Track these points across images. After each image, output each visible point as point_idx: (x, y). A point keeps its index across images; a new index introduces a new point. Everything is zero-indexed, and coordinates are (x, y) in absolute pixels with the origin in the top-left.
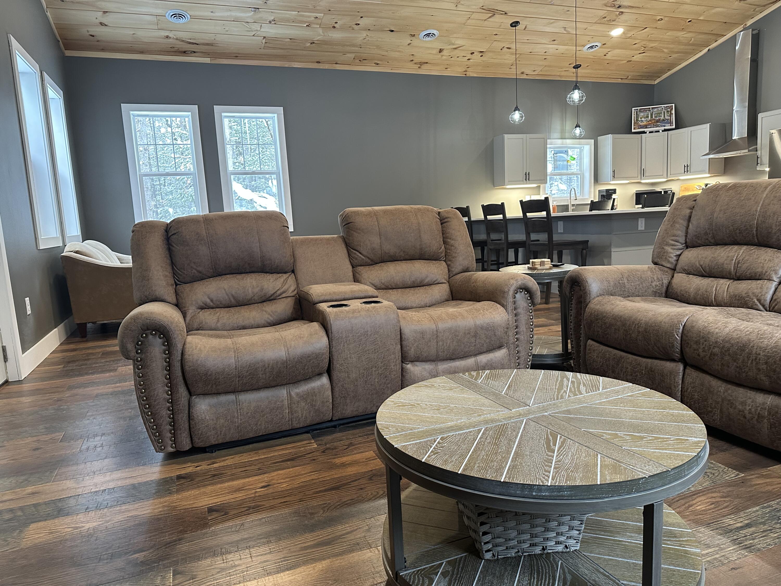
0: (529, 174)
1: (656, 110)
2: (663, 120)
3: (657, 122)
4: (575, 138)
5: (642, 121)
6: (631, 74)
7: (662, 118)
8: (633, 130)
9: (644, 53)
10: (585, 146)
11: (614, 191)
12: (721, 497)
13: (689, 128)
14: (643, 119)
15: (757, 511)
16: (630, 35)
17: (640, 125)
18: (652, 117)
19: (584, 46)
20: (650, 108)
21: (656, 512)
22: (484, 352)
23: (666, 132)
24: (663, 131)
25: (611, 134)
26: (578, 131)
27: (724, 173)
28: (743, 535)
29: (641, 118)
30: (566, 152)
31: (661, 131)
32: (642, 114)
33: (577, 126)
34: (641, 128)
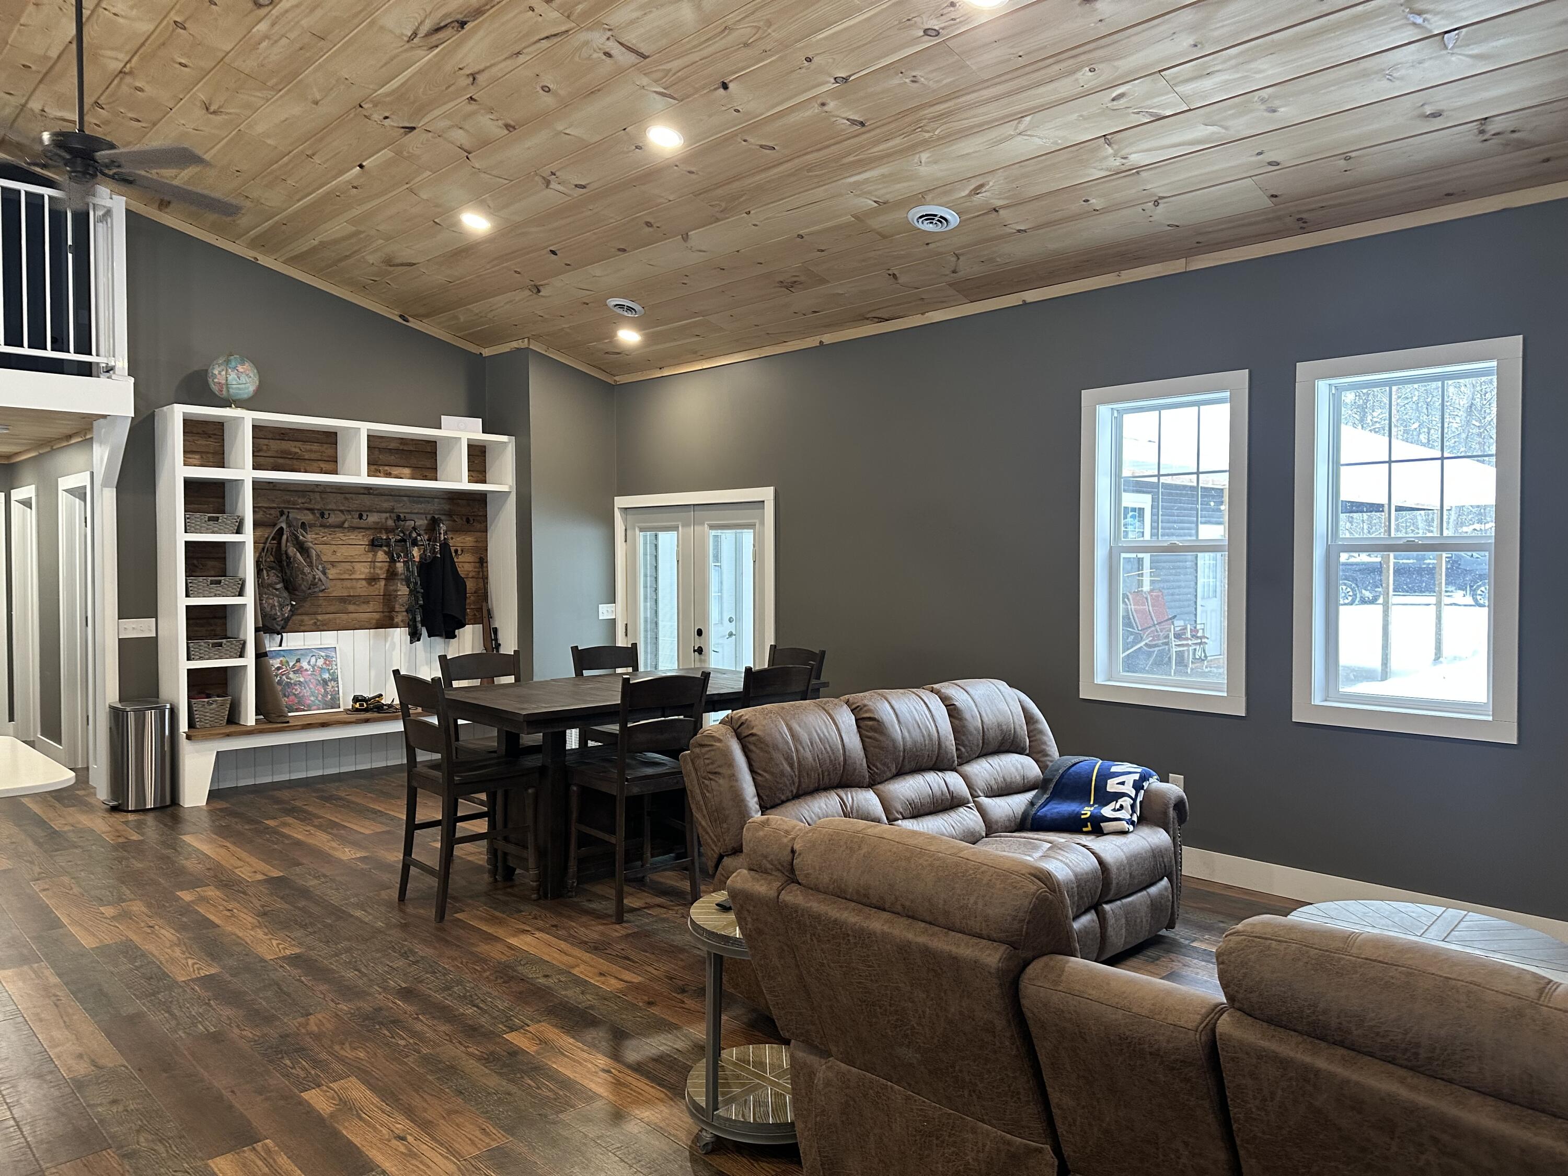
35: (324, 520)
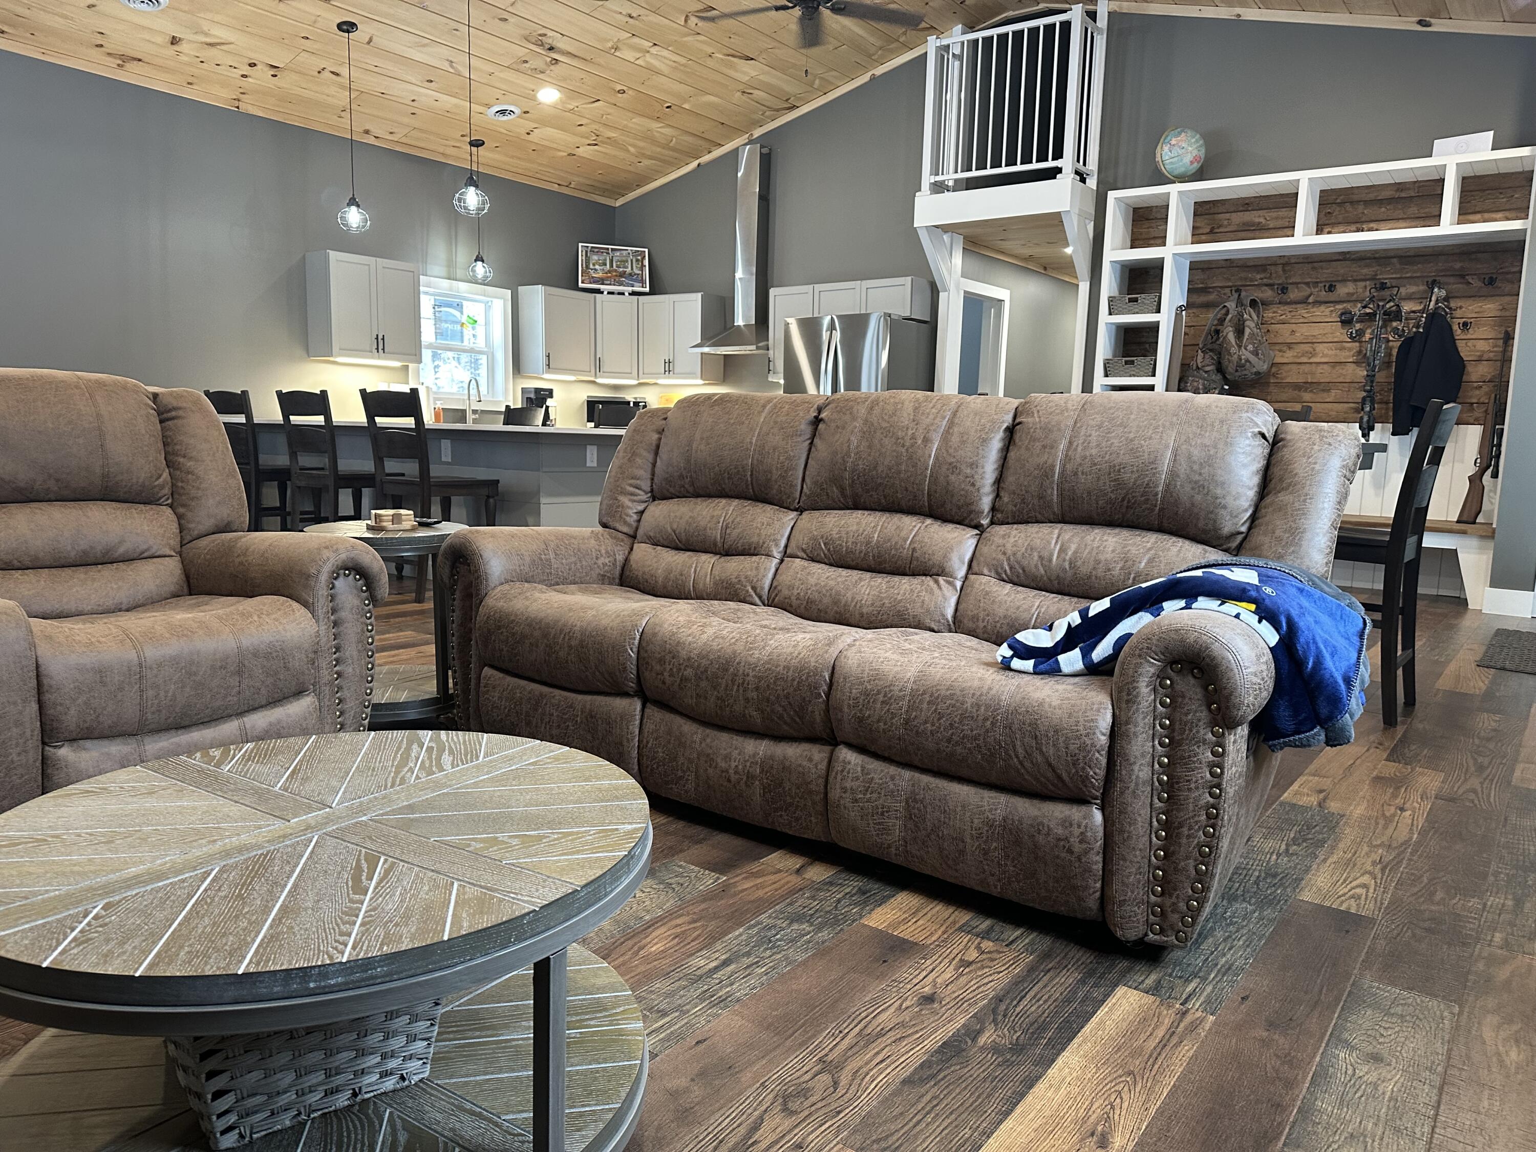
0: (383, 339)
1: (618, 254)
2: (630, 274)
3: (620, 277)
4: (474, 281)
5: (596, 270)
6: (576, 179)
7: (629, 270)
8: (581, 285)
9: (596, 145)
10: (495, 300)
11: (550, 394)
12: (690, 923)
13: (671, 296)
14: (597, 267)
15: (740, 935)
16: (572, 107)
17: (593, 277)
18: (611, 266)
19: (489, 106)
20: (608, 249)
21: (554, 971)
22: (262, 707)
23: (636, 297)
24: (630, 294)
25: (543, 284)
26: (480, 269)
27: (724, 381)
28: (717, 981)
29: (594, 265)
30: (459, 307)
31: (627, 294)
32: (595, 257)
33: (479, 259)
34: (594, 282)
35: (1285, 297)
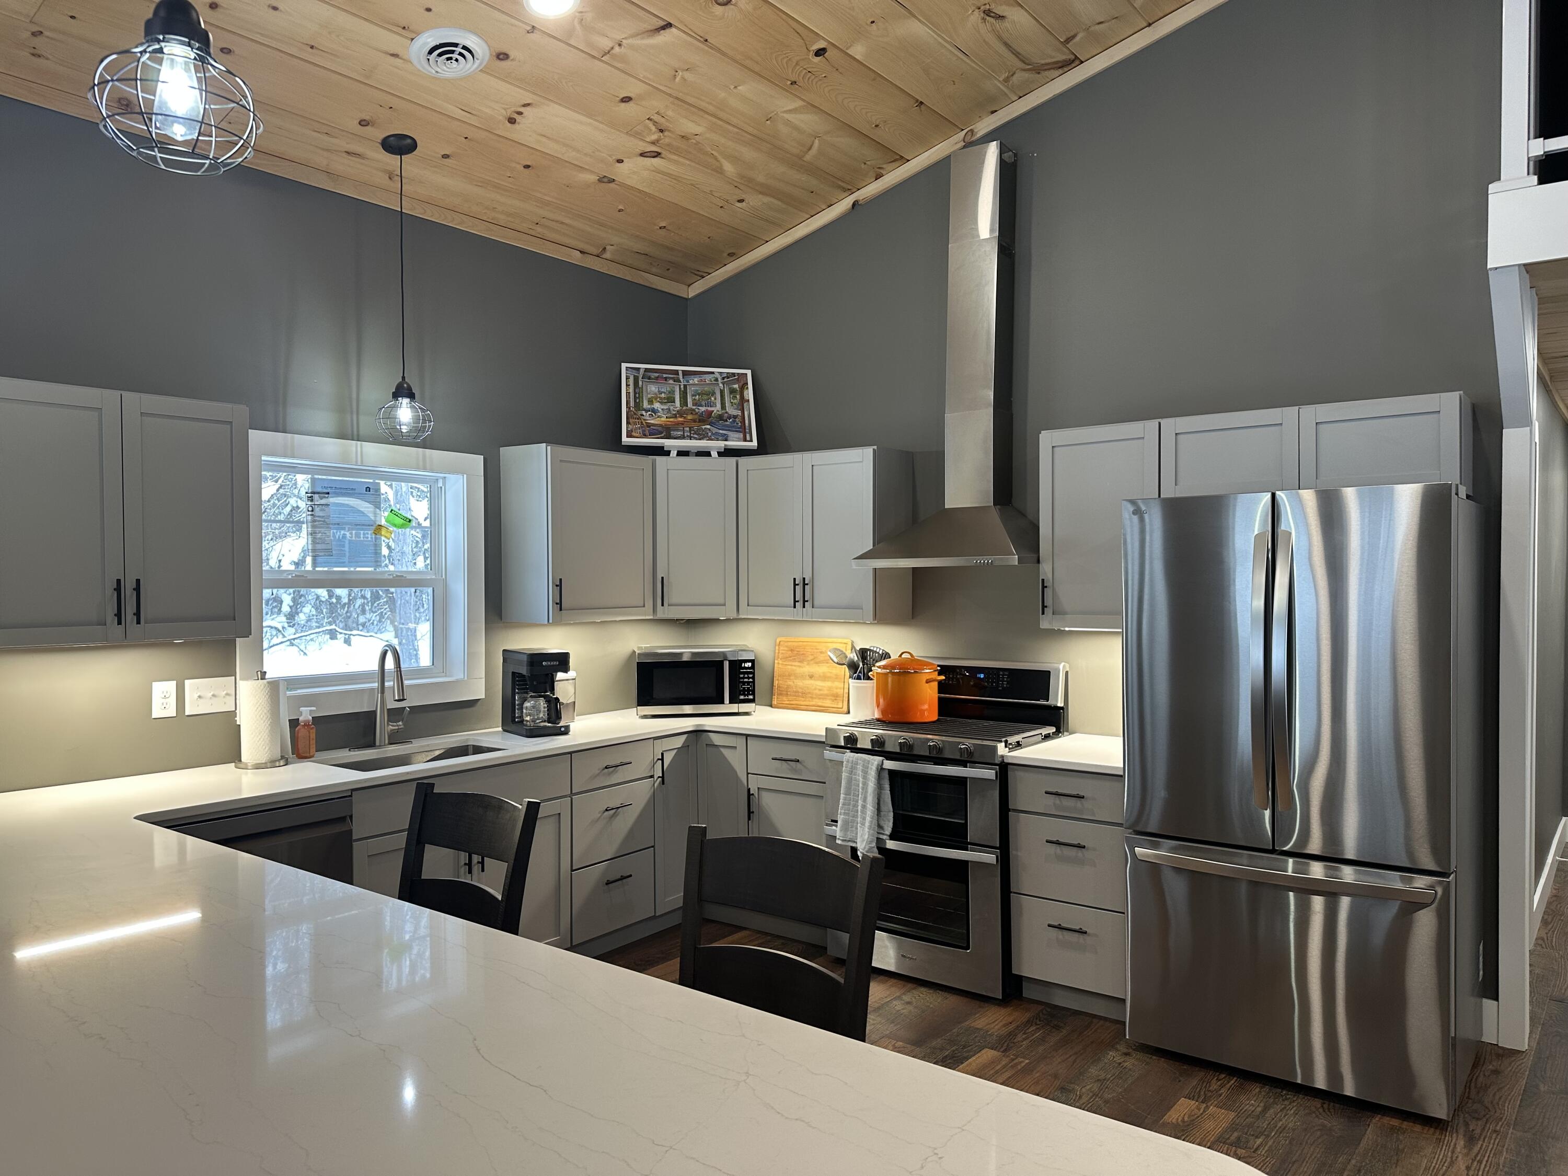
0: (137, 589)
1: (696, 380)
2: (720, 417)
3: (701, 423)
4: (394, 437)
5: (654, 411)
6: (615, 239)
7: (717, 409)
8: (625, 440)
9: (658, 155)
10: (451, 477)
11: (562, 661)
13: (806, 454)
14: (657, 406)
17: (649, 425)
18: (684, 401)
19: (408, 31)
20: (676, 372)
23: (732, 461)
24: (720, 454)
25: (548, 442)
26: (405, 413)
29: (650, 402)
30: (372, 493)
31: (714, 454)
32: (653, 388)
33: (403, 391)
34: (653, 434)
